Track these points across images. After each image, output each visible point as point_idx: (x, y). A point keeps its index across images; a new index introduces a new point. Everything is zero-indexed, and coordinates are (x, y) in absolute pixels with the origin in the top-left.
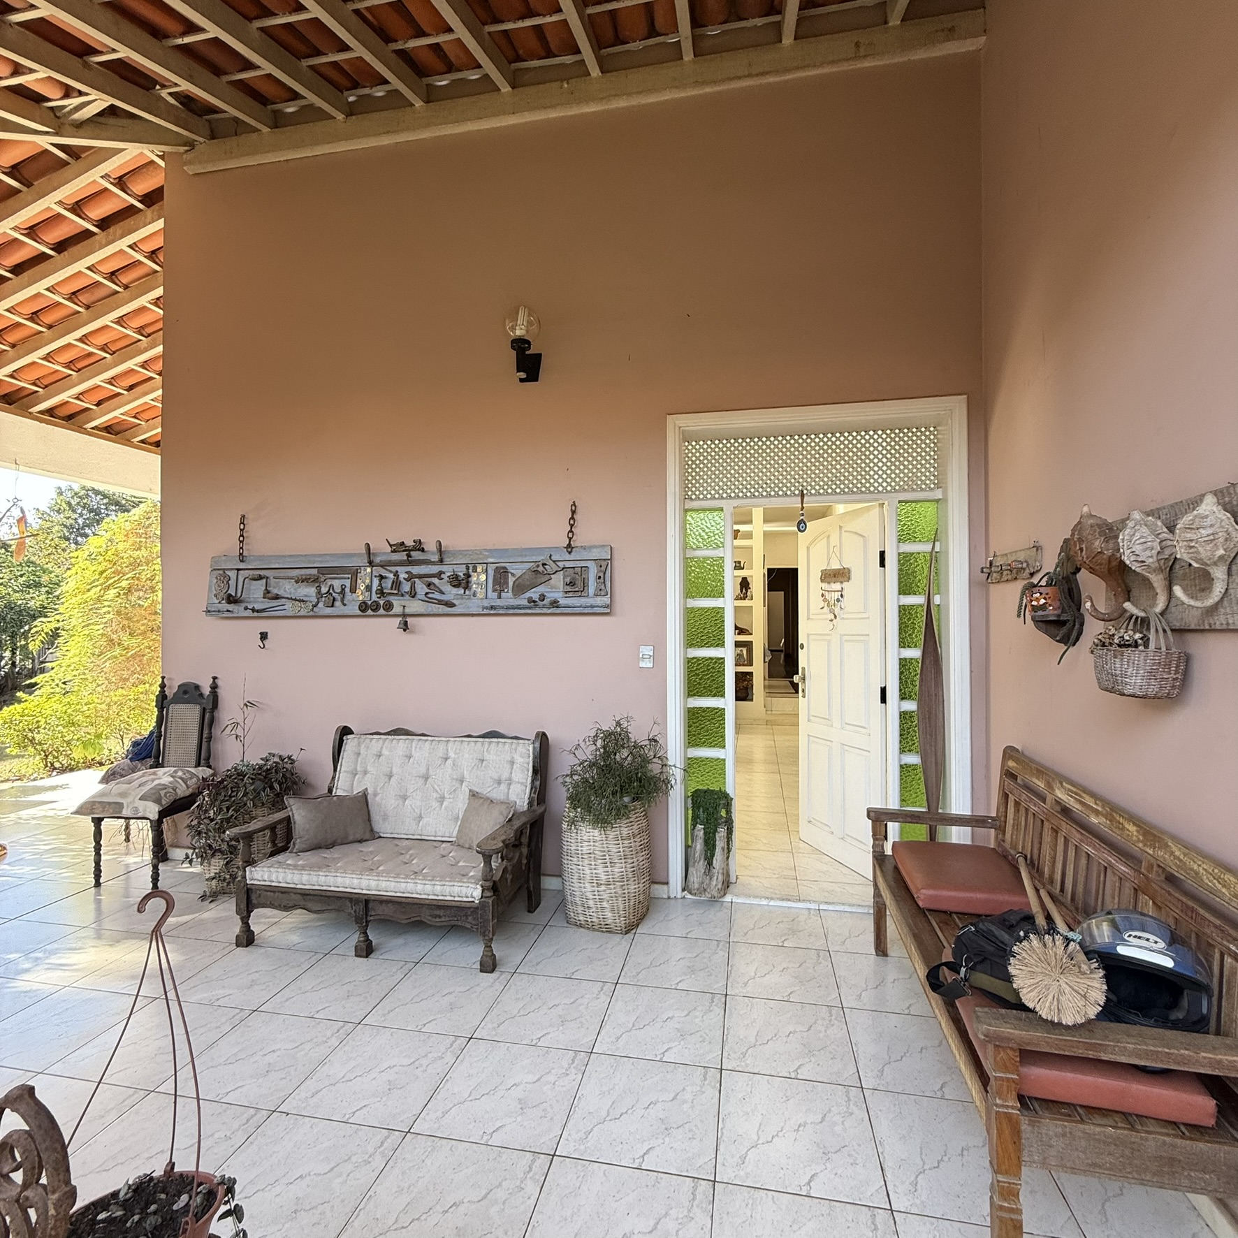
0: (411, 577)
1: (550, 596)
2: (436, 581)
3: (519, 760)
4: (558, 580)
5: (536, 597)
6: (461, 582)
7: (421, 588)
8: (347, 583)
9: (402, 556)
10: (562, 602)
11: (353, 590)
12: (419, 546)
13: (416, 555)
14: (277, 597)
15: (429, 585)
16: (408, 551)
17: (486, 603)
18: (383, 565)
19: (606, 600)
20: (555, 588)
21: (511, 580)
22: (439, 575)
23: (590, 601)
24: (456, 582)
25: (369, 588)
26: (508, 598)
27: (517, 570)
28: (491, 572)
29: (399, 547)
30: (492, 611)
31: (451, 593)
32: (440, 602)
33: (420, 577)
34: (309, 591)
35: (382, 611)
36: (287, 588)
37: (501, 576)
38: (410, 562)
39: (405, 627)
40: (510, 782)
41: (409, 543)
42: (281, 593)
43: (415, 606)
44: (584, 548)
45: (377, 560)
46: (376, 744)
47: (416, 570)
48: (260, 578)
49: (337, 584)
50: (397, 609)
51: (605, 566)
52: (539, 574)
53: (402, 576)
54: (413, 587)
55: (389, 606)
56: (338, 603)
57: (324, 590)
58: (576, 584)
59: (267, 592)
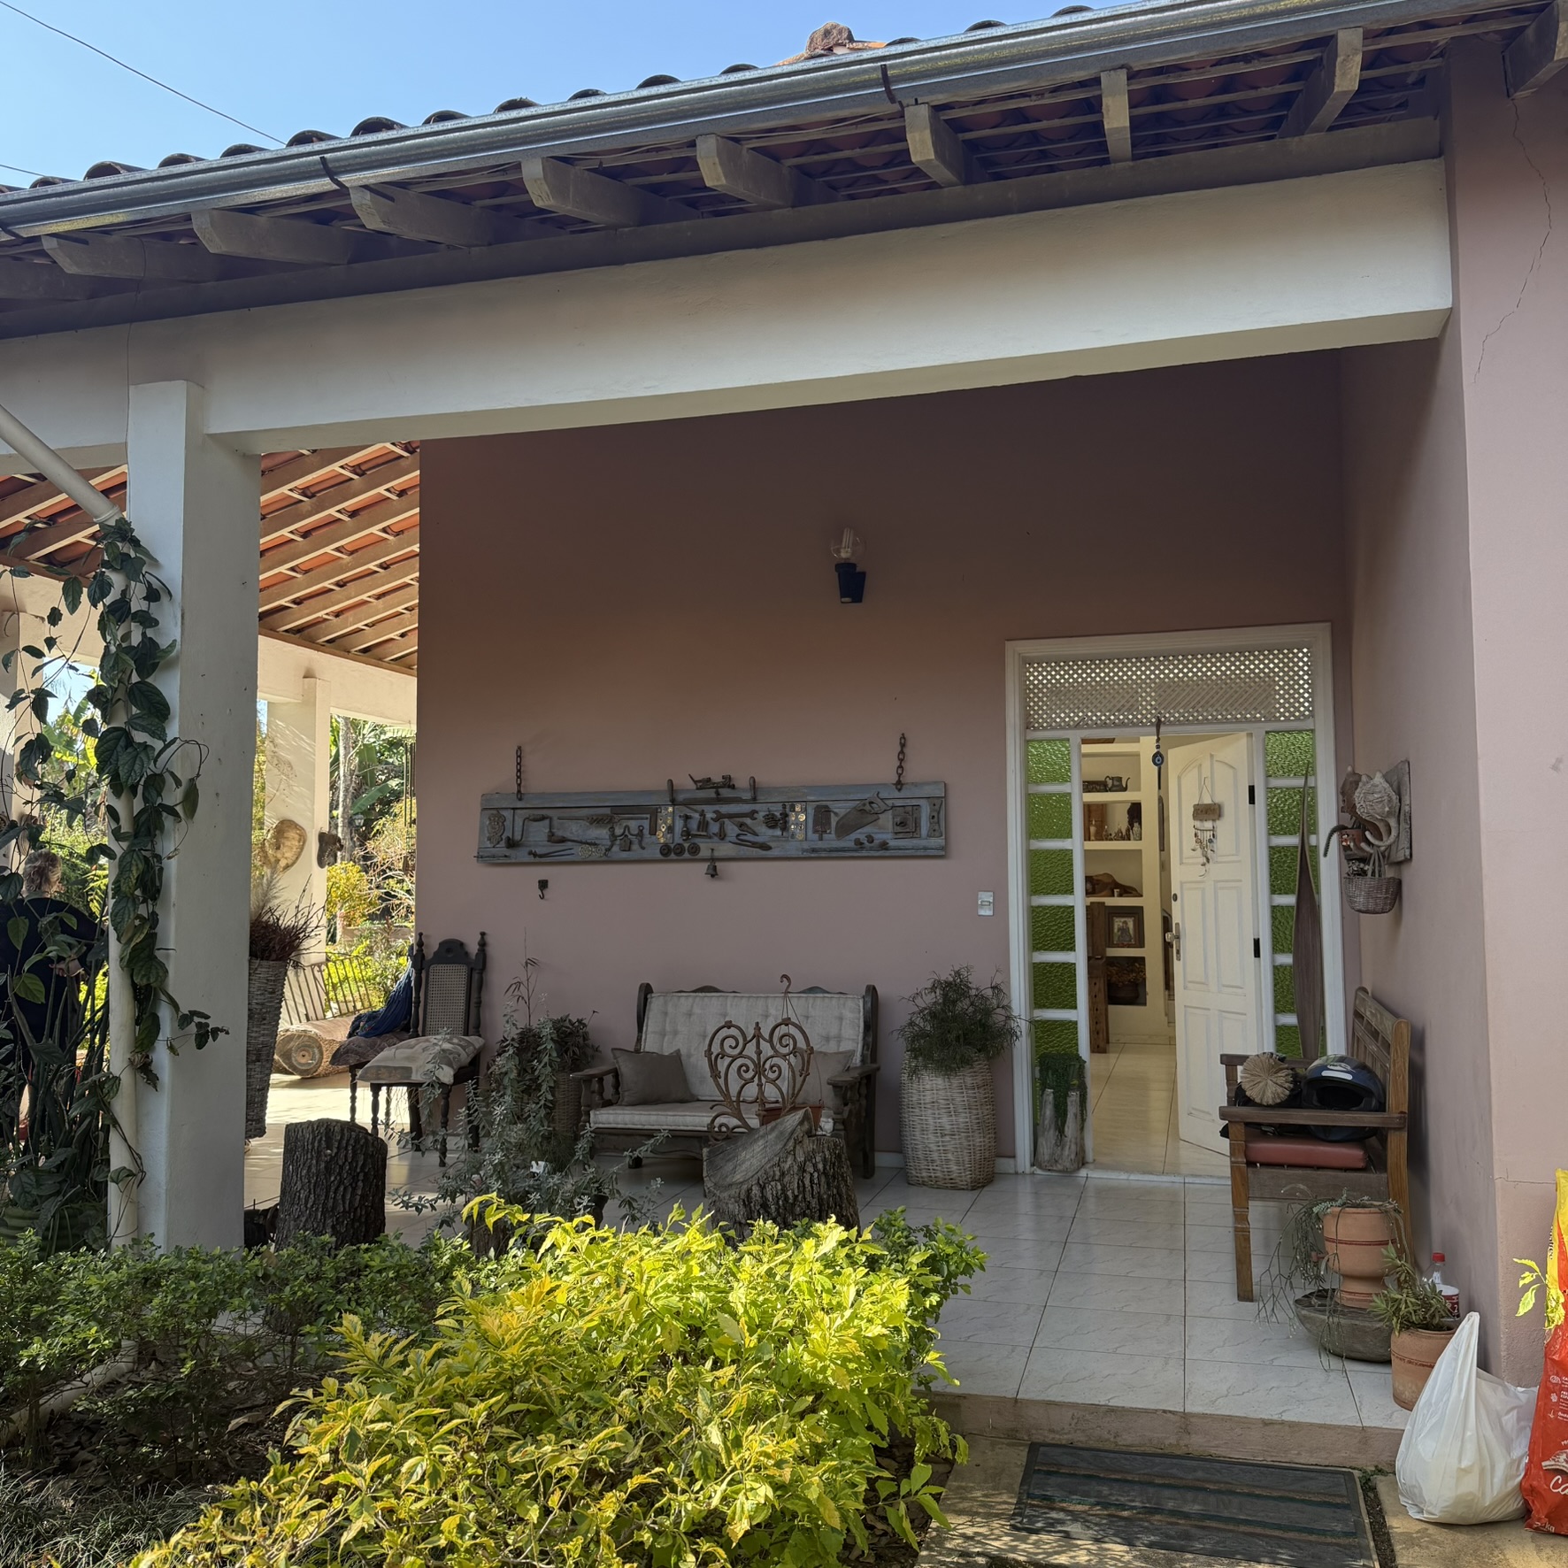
0: (720, 817)
1: (879, 838)
2: (748, 821)
3: (848, 1015)
4: (887, 820)
5: (863, 838)
6: (779, 822)
7: (732, 829)
8: (646, 824)
9: (711, 793)
10: (892, 843)
11: (653, 832)
12: (728, 783)
13: (725, 793)
14: (563, 840)
15: (741, 825)
16: (716, 787)
17: (806, 846)
18: (688, 803)
19: (940, 841)
20: (884, 828)
21: (834, 820)
22: (752, 815)
23: (923, 843)
24: (771, 821)
25: (670, 829)
26: (831, 840)
27: (840, 809)
28: (811, 811)
29: (705, 783)
30: (814, 854)
31: (765, 834)
32: (754, 845)
33: (731, 816)
34: (602, 833)
35: (687, 855)
36: (574, 830)
37: (822, 816)
38: (719, 800)
39: (713, 873)
40: (839, 1039)
41: (717, 779)
42: (568, 835)
43: (725, 849)
44: (915, 785)
45: (680, 797)
46: (685, 1003)
47: (725, 809)
48: (543, 818)
49: (633, 825)
50: (705, 852)
51: (939, 805)
52: (865, 813)
53: (709, 816)
54: (722, 827)
55: (695, 850)
56: (635, 847)
57: (618, 831)
58: (906, 823)
59: (551, 834)
